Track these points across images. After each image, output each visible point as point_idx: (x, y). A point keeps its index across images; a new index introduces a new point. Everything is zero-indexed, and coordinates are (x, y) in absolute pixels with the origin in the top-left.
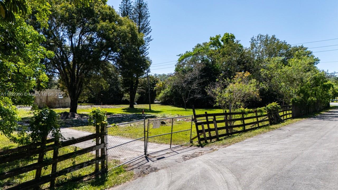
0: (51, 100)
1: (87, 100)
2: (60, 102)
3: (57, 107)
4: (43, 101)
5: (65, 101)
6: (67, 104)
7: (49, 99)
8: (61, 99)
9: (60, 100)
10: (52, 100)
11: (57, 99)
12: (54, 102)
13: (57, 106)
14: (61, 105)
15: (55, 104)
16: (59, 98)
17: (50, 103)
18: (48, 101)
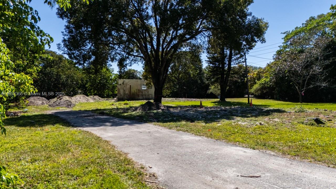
0: (134, 91)
1: (170, 94)
2: (143, 93)
3: (141, 99)
4: (126, 93)
5: (148, 93)
6: (151, 95)
7: (133, 90)
8: (145, 90)
9: (143, 91)
10: (136, 91)
11: (140, 91)
12: (138, 93)
13: (141, 97)
14: (144, 97)
15: (138, 96)
16: (143, 89)
17: (133, 94)
18: (131, 92)
